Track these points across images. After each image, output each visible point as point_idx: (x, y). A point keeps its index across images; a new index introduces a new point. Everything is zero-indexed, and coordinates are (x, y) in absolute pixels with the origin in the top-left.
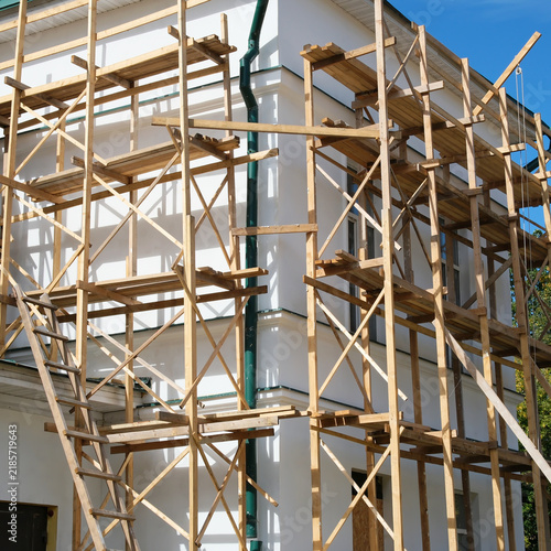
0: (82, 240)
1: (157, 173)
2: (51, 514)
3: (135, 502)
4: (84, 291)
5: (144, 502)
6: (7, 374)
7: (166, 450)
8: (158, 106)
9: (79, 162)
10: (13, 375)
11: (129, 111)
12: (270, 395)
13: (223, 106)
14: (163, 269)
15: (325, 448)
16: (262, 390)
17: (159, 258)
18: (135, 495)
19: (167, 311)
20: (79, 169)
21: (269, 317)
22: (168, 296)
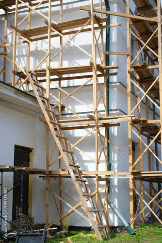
0: (48, 52)
1: (79, 29)
2: (31, 151)
3: (72, 147)
4: (50, 71)
5: (75, 147)
6: (27, 98)
7: (71, 130)
8: (68, 6)
9: (47, 23)
10: (29, 99)
11: (60, 7)
12: (114, 112)
13: (99, 6)
14: (69, 65)
15: (134, 131)
16: (111, 110)
17: (68, 62)
18: (71, 145)
19: (71, 81)
20: (46, 25)
21: (114, 84)
22: (71, 75)
